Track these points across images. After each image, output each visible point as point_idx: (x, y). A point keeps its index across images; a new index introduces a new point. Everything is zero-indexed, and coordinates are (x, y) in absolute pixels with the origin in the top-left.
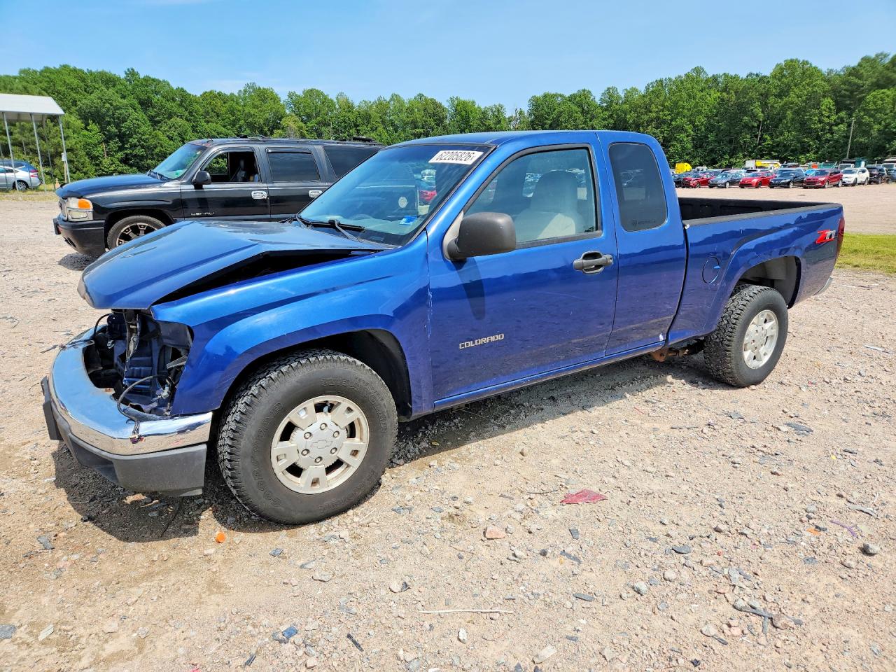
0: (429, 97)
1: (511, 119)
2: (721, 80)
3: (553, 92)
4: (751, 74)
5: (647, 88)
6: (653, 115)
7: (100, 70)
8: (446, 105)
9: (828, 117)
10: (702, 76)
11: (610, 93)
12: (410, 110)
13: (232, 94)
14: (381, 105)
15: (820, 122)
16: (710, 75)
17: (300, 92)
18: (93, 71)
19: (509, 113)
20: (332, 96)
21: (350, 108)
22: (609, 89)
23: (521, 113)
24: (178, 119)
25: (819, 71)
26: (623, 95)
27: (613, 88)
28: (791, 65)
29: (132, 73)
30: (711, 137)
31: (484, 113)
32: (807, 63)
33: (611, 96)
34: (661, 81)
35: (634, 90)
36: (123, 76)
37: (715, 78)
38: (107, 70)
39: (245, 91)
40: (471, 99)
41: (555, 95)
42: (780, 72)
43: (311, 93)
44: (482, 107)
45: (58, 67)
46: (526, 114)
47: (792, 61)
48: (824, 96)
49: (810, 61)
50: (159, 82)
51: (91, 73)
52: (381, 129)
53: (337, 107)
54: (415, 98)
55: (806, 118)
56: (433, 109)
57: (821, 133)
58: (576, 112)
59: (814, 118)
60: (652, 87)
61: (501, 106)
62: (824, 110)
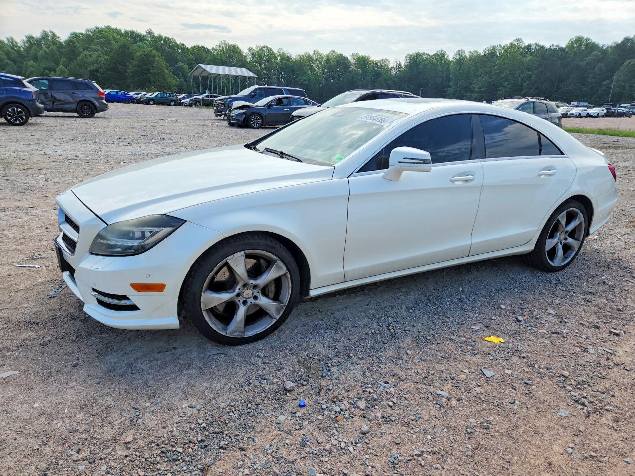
0: (339, 53)
1: (393, 69)
2: (533, 47)
3: (421, 52)
4: (553, 45)
5: (484, 51)
6: (487, 69)
8: (349, 58)
9: (600, 75)
10: (522, 44)
11: (460, 53)
12: (327, 61)
13: (213, 48)
14: (309, 58)
15: (594, 78)
16: (527, 44)
17: (254, 48)
19: (392, 65)
20: (275, 50)
21: (288, 59)
22: (459, 51)
23: (400, 65)
24: (182, 64)
25: (596, 45)
26: (468, 56)
27: (462, 50)
28: (579, 40)
29: (150, 33)
30: (525, 85)
31: (376, 64)
32: (589, 40)
33: (461, 55)
34: (494, 47)
35: (476, 52)
36: (145, 34)
37: (530, 46)
38: (135, 30)
39: (220, 45)
40: (367, 55)
41: (423, 54)
42: (571, 45)
43: (262, 49)
44: (374, 60)
45: (103, 27)
46: (403, 65)
47: (579, 38)
48: (598, 62)
49: (591, 38)
50: (168, 39)
51: (126, 31)
53: (279, 58)
54: (330, 53)
55: (586, 75)
56: (342, 61)
57: (594, 85)
58: (437, 66)
59: (591, 76)
60: (488, 51)
61: (387, 60)
62: (598, 71)
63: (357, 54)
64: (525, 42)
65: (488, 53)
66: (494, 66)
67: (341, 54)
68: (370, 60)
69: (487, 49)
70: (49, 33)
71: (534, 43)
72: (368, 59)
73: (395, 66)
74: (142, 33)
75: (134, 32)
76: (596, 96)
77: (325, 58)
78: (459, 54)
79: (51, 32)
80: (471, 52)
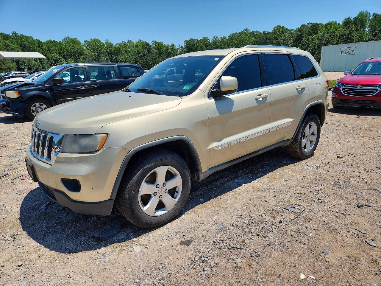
2: (255, 33)
3: (193, 38)
4: (265, 31)
11: (215, 38)
12: (137, 46)
14: (124, 45)
16: (251, 32)
17: (89, 40)
19: (177, 47)
20: (103, 41)
23: (182, 47)
28: (278, 28)
29: (15, 34)
32: (284, 27)
33: (216, 40)
34: (234, 34)
35: (224, 37)
36: (11, 34)
37: (253, 33)
44: (166, 45)
46: (183, 47)
47: (279, 26)
50: (28, 37)
52: (125, 54)
54: (138, 41)
56: (146, 46)
74: (9, 34)
75: (3, 34)
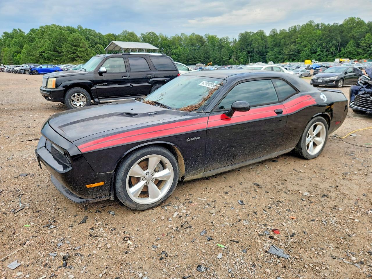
0: (197, 34)
1: (231, 42)
5: (289, 29)
6: (293, 40)
7: (68, 26)
8: (204, 37)
9: (369, 41)
10: (313, 24)
13: (119, 35)
15: (365, 43)
18: (65, 26)
21: (166, 39)
22: (273, 30)
24: (99, 45)
25: (364, 22)
26: (278, 32)
27: (275, 29)
30: (319, 49)
31: (221, 40)
40: (215, 35)
41: (250, 32)
42: (347, 22)
43: (149, 34)
45: (51, 25)
48: (367, 33)
49: (360, 18)
53: (160, 39)
55: (359, 41)
57: (365, 48)
58: (259, 39)
59: (362, 42)
60: (291, 29)
61: (227, 37)
62: (367, 38)
63: (208, 34)
64: (315, 22)
65: (292, 31)
66: (297, 38)
67: (198, 35)
68: (217, 37)
69: (291, 28)
70: (18, 30)
71: (320, 23)
72: (215, 37)
73: (233, 41)
76: (366, 54)
77: (189, 38)
78: (273, 32)
79: (19, 29)
80: (280, 30)
